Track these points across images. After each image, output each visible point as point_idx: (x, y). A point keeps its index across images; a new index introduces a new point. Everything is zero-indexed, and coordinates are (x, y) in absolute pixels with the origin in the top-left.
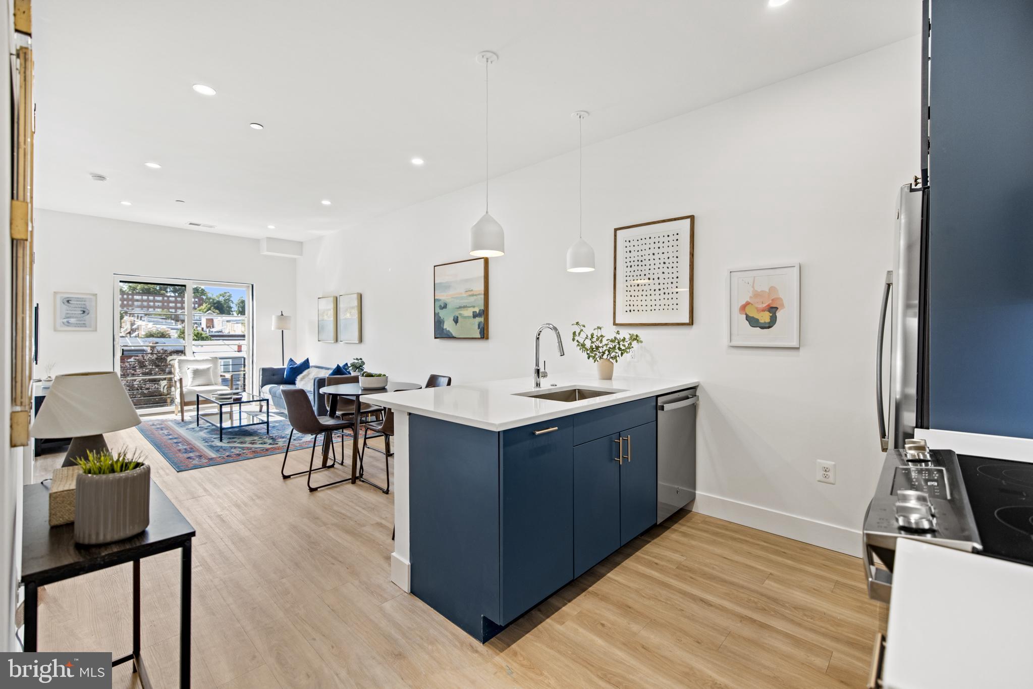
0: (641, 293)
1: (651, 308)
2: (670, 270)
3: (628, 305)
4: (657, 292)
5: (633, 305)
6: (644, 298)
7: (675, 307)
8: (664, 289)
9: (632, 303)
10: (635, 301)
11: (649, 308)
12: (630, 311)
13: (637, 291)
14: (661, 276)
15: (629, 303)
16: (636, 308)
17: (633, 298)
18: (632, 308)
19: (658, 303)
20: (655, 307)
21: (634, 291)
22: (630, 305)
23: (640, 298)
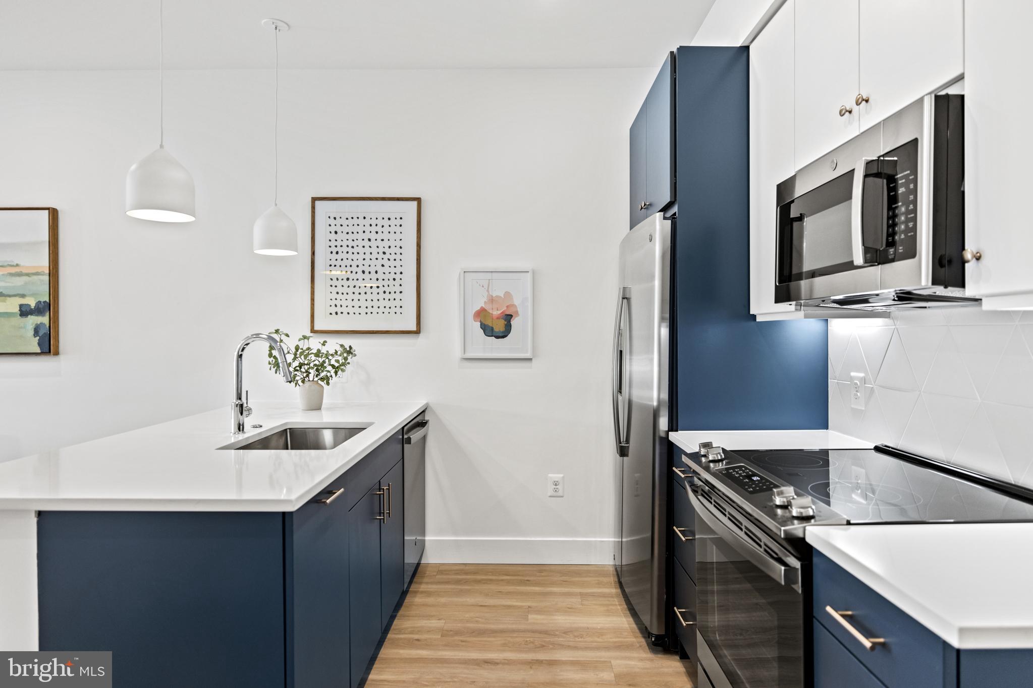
0: (351, 290)
1: (367, 310)
2: (392, 263)
3: (333, 306)
4: (375, 290)
5: (341, 306)
6: (356, 296)
7: (398, 310)
8: (383, 286)
9: (338, 303)
10: (344, 300)
11: (363, 310)
12: (336, 313)
13: (346, 286)
14: (379, 269)
15: (333, 303)
16: (345, 310)
17: (339, 296)
18: (339, 310)
19: (376, 304)
20: (372, 310)
21: (343, 286)
22: (336, 306)
23: (351, 296)
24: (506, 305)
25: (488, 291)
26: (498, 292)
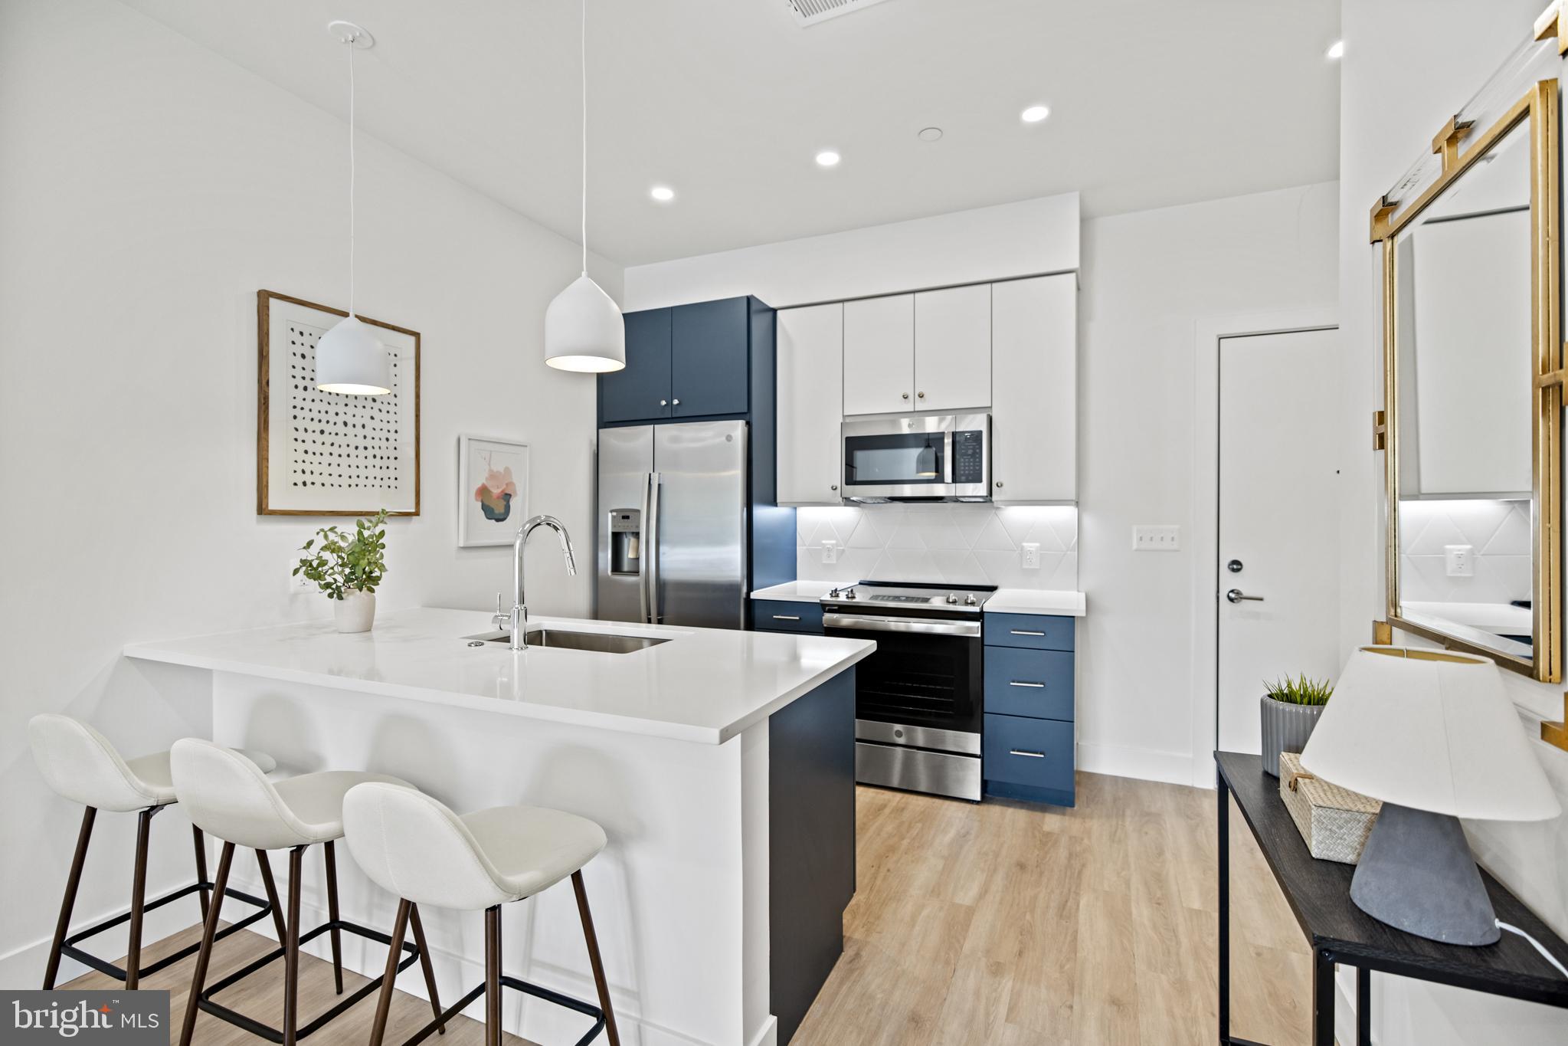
0: (327, 449)
1: (350, 481)
2: (384, 416)
3: (299, 472)
4: (361, 452)
5: (312, 473)
6: (335, 460)
7: (392, 482)
8: (373, 448)
9: (308, 468)
10: (316, 463)
11: (345, 481)
12: (304, 484)
13: (319, 443)
14: (369, 424)
15: (300, 466)
16: (316, 478)
17: (309, 457)
18: (308, 478)
19: (362, 472)
20: (357, 481)
21: (314, 442)
22: (304, 472)
23: (326, 459)
24: (506, 482)
25: (489, 465)
26: (499, 468)
